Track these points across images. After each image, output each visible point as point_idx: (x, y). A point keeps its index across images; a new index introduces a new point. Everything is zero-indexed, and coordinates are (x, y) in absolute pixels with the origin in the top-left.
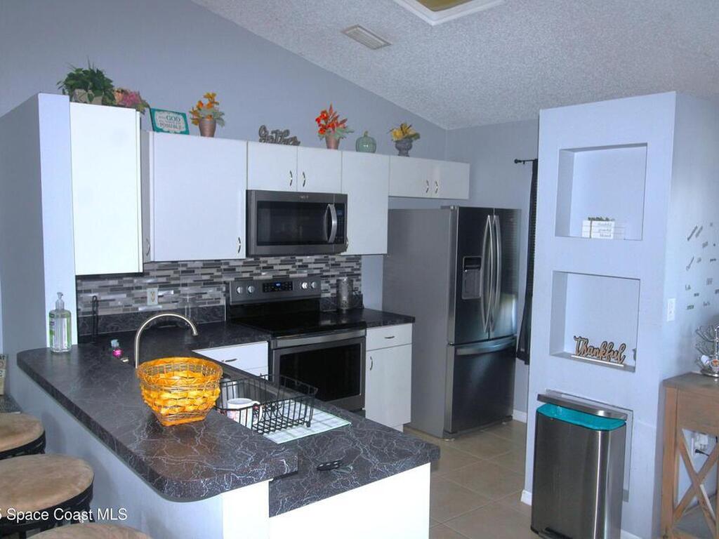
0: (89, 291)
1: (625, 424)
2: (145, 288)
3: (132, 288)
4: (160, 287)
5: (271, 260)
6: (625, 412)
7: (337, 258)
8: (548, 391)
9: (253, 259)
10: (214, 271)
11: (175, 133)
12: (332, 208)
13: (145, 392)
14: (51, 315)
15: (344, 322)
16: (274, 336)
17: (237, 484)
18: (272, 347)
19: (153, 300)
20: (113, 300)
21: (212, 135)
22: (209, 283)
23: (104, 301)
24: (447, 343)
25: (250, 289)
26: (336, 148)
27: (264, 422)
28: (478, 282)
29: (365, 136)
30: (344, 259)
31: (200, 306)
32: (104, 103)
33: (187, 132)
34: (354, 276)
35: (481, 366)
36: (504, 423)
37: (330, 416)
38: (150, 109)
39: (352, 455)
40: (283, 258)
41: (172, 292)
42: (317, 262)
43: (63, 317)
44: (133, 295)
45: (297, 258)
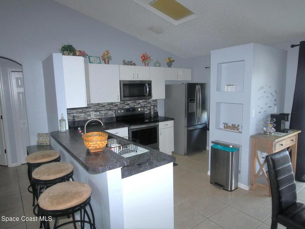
0: (73, 113)
1: (239, 150)
2: (90, 112)
3: (86, 112)
4: (95, 111)
5: (129, 102)
6: (239, 146)
7: (150, 101)
8: (215, 140)
9: (123, 102)
10: (111, 106)
11: (97, 63)
12: (147, 85)
13: (85, 142)
14: (60, 121)
15: (152, 120)
16: (130, 126)
17: (110, 169)
18: (129, 129)
19: (93, 115)
20: (80, 116)
21: (108, 64)
22: (110, 110)
23: (78, 116)
24: (184, 126)
25: (122, 111)
26: (148, 66)
27: (122, 151)
28: (194, 107)
29: (157, 62)
30: (152, 101)
31: (107, 117)
32: (73, 55)
33: (100, 63)
34: (155, 106)
35: (196, 133)
36: (204, 151)
37: (144, 149)
38: (89, 56)
39: (148, 160)
40: (132, 101)
41: (98, 113)
42: (143, 102)
43: (63, 121)
44: (86, 114)
45: (137, 101)
